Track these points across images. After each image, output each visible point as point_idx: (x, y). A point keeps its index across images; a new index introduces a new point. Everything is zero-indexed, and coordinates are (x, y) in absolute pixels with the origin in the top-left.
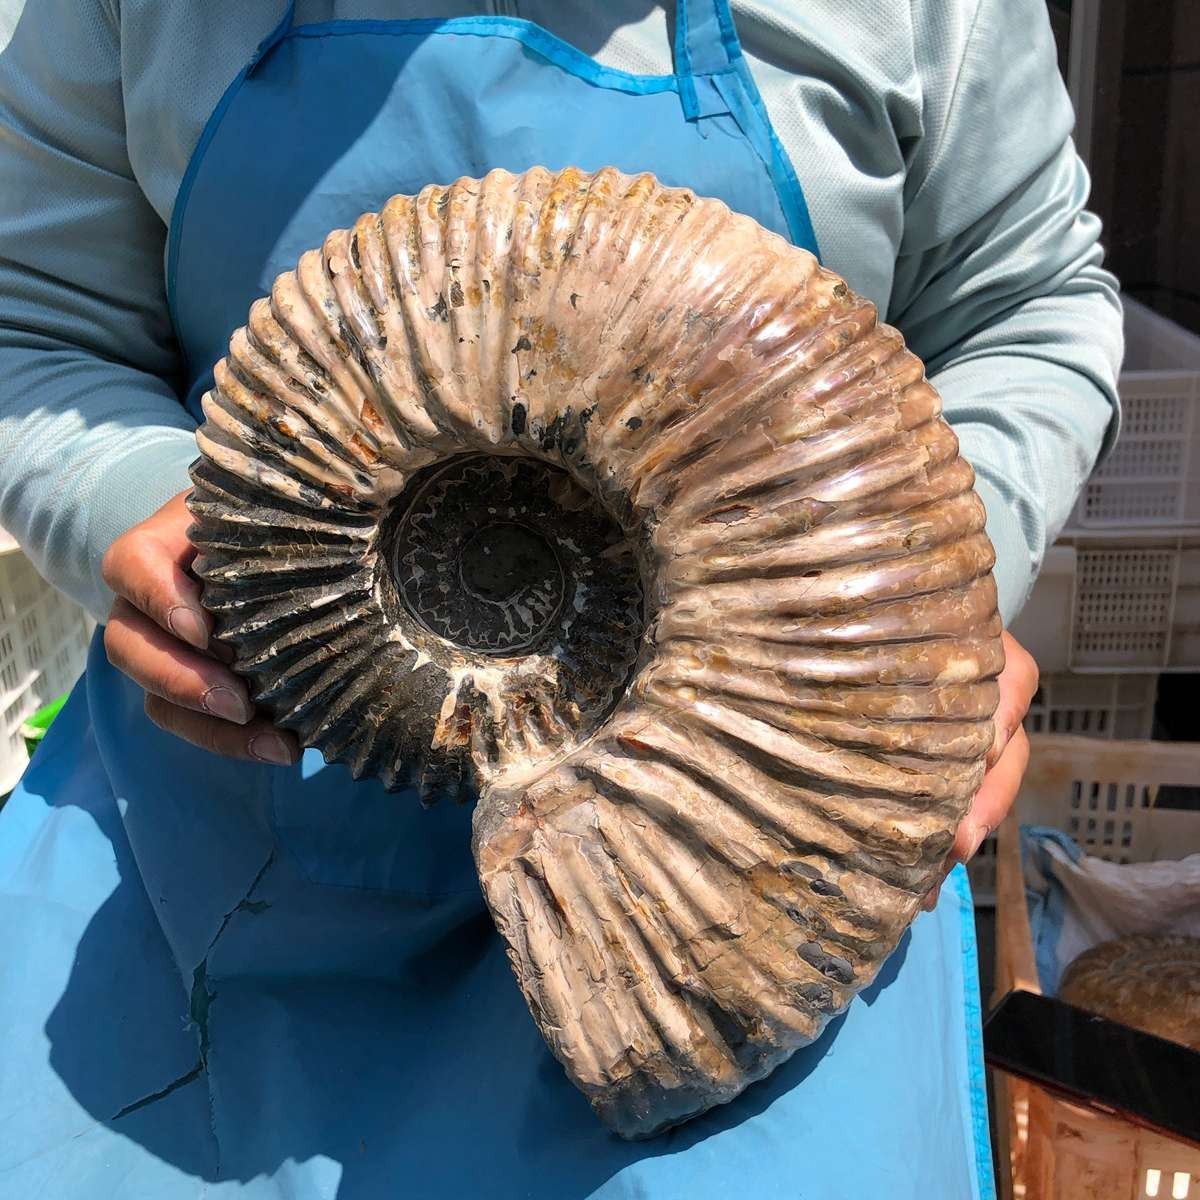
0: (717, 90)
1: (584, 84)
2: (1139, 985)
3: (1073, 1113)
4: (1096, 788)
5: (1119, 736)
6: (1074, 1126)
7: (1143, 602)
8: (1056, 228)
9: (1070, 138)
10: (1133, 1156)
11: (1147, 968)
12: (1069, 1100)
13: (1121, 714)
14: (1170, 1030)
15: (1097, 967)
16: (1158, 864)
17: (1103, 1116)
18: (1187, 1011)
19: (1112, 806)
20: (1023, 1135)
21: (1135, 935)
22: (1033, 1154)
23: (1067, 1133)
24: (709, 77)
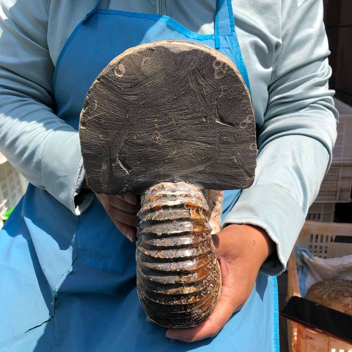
0: (226, 40)
2: (329, 294)
3: (310, 332)
4: (317, 236)
5: (324, 221)
6: (310, 336)
7: (331, 182)
10: (327, 345)
11: (331, 289)
12: (309, 328)
13: (324, 214)
14: (339, 308)
15: (317, 289)
16: (335, 258)
17: (318, 333)
18: (343, 302)
19: (322, 242)
20: (296, 338)
21: (328, 280)
22: (298, 344)
23: (308, 338)
24: (225, 36)
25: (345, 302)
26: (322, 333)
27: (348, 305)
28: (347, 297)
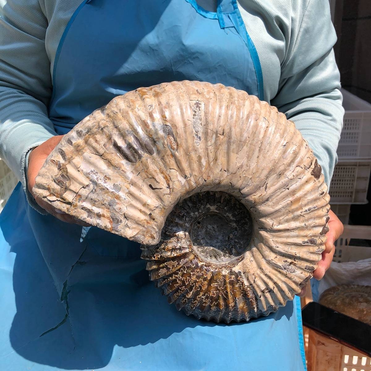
0: (230, 19)
2: (343, 299)
6: (323, 341)
7: (346, 182)
10: (340, 351)
11: (345, 295)
15: (331, 294)
16: (350, 262)
18: (358, 307)
20: (307, 345)
21: (342, 285)
22: (310, 351)
23: (320, 344)
24: (228, 15)
25: (360, 307)
27: (363, 311)
28: (362, 302)
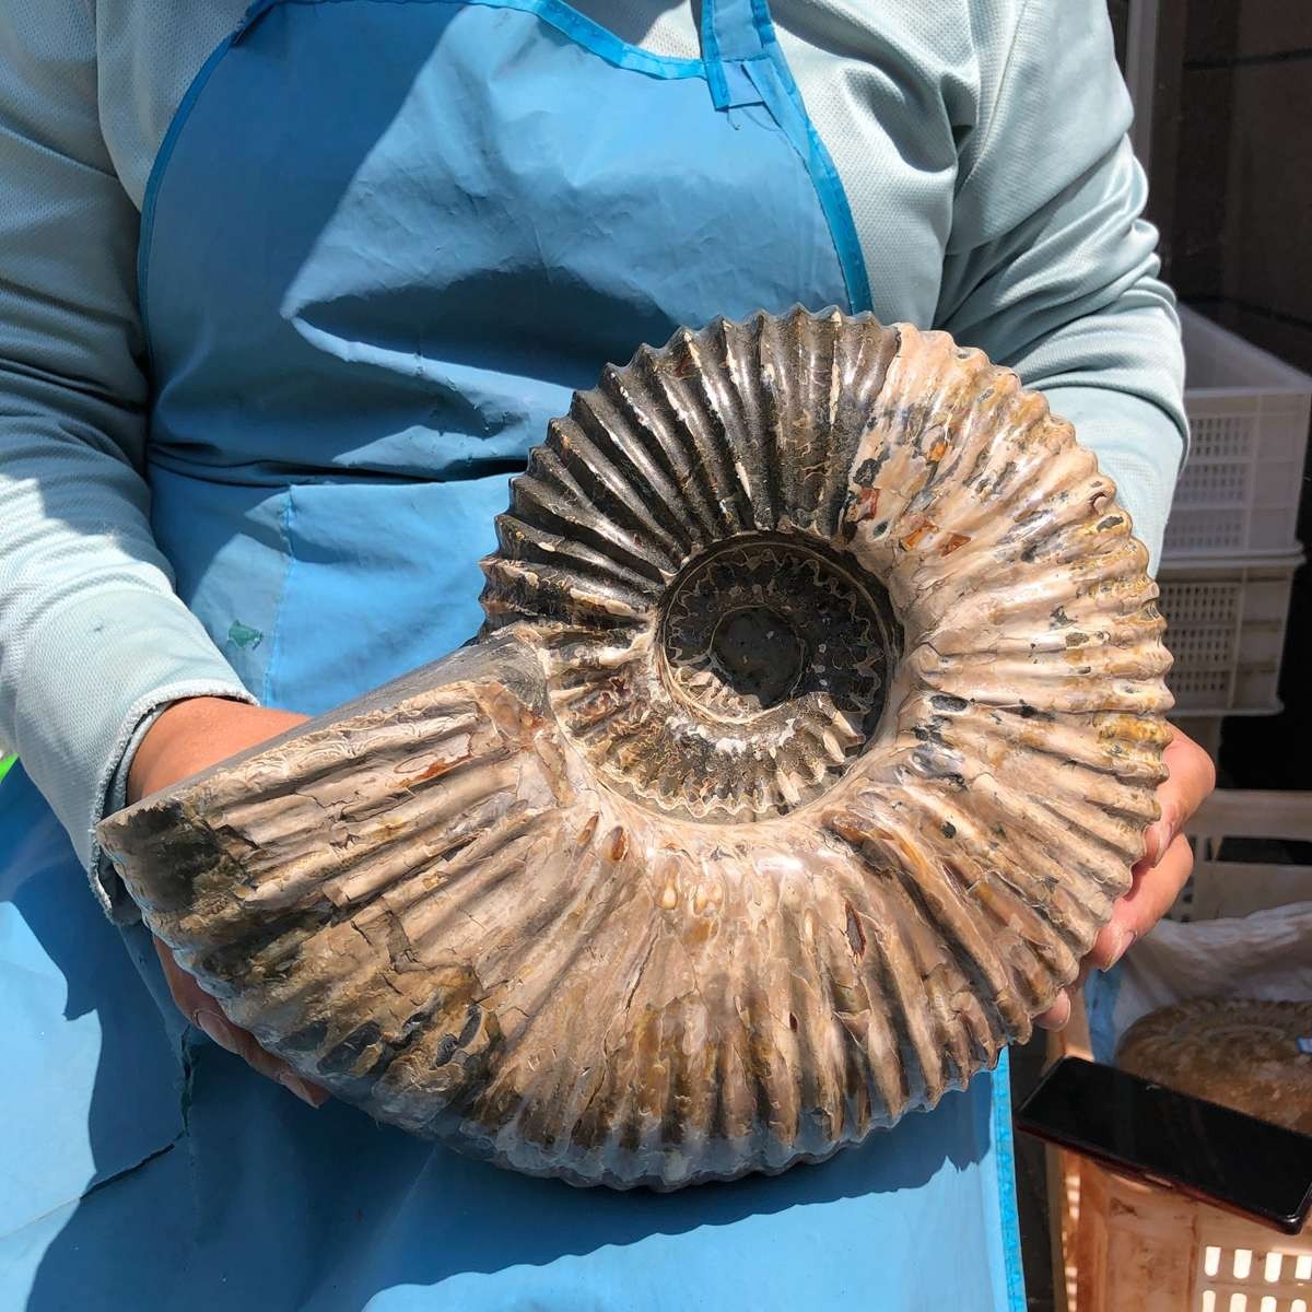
0: (749, 77)
1: (605, 64)
2: (1200, 1051)
3: (1126, 1186)
6: (1129, 1201)
7: (1205, 639)
8: (1114, 231)
9: (1126, 136)
10: (1191, 1232)
11: (1209, 1033)
12: (1123, 1175)
14: (1234, 1100)
15: (1154, 1033)
16: (1220, 922)
17: (1158, 1190)
18: (1250, 1078)
20: (1075, 1213)
21: (1197, 999)
22: (1085, 1234)
23: (1120, 1209)
24: (740, 63)
25: (1258, 1078)
26: (1171, 1188)
27: (1269, 1090)
28: (1264, 1060)
